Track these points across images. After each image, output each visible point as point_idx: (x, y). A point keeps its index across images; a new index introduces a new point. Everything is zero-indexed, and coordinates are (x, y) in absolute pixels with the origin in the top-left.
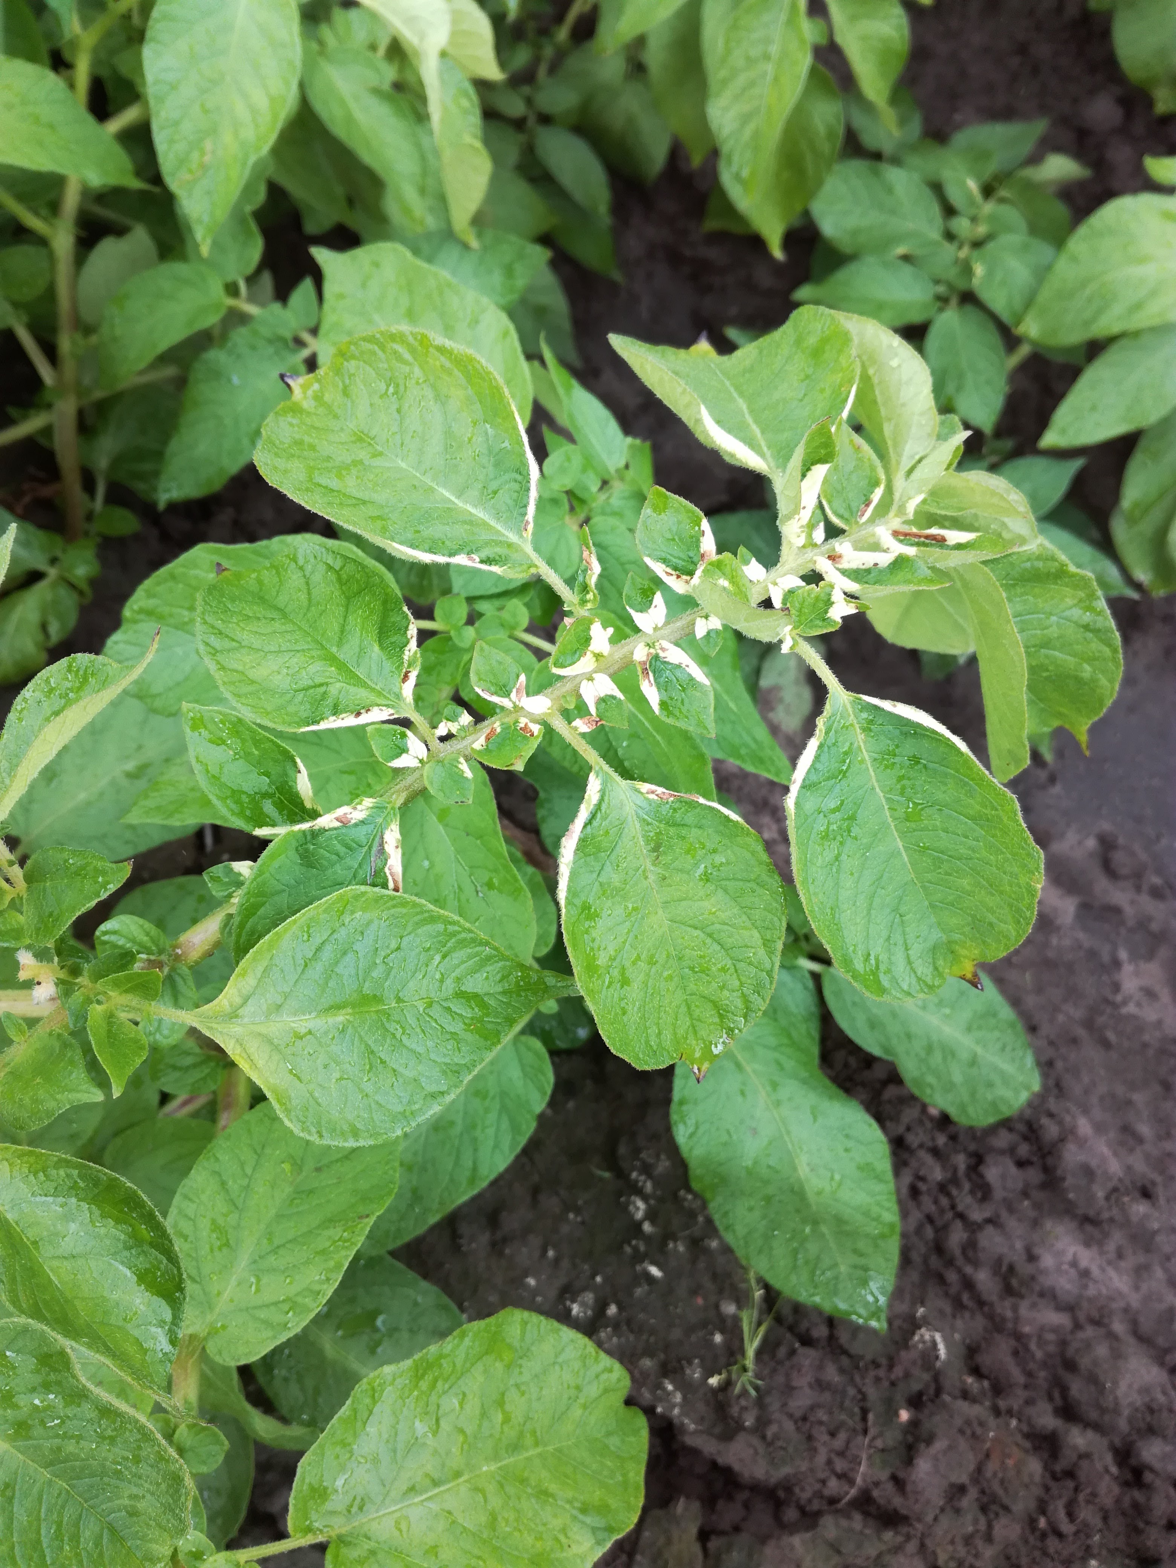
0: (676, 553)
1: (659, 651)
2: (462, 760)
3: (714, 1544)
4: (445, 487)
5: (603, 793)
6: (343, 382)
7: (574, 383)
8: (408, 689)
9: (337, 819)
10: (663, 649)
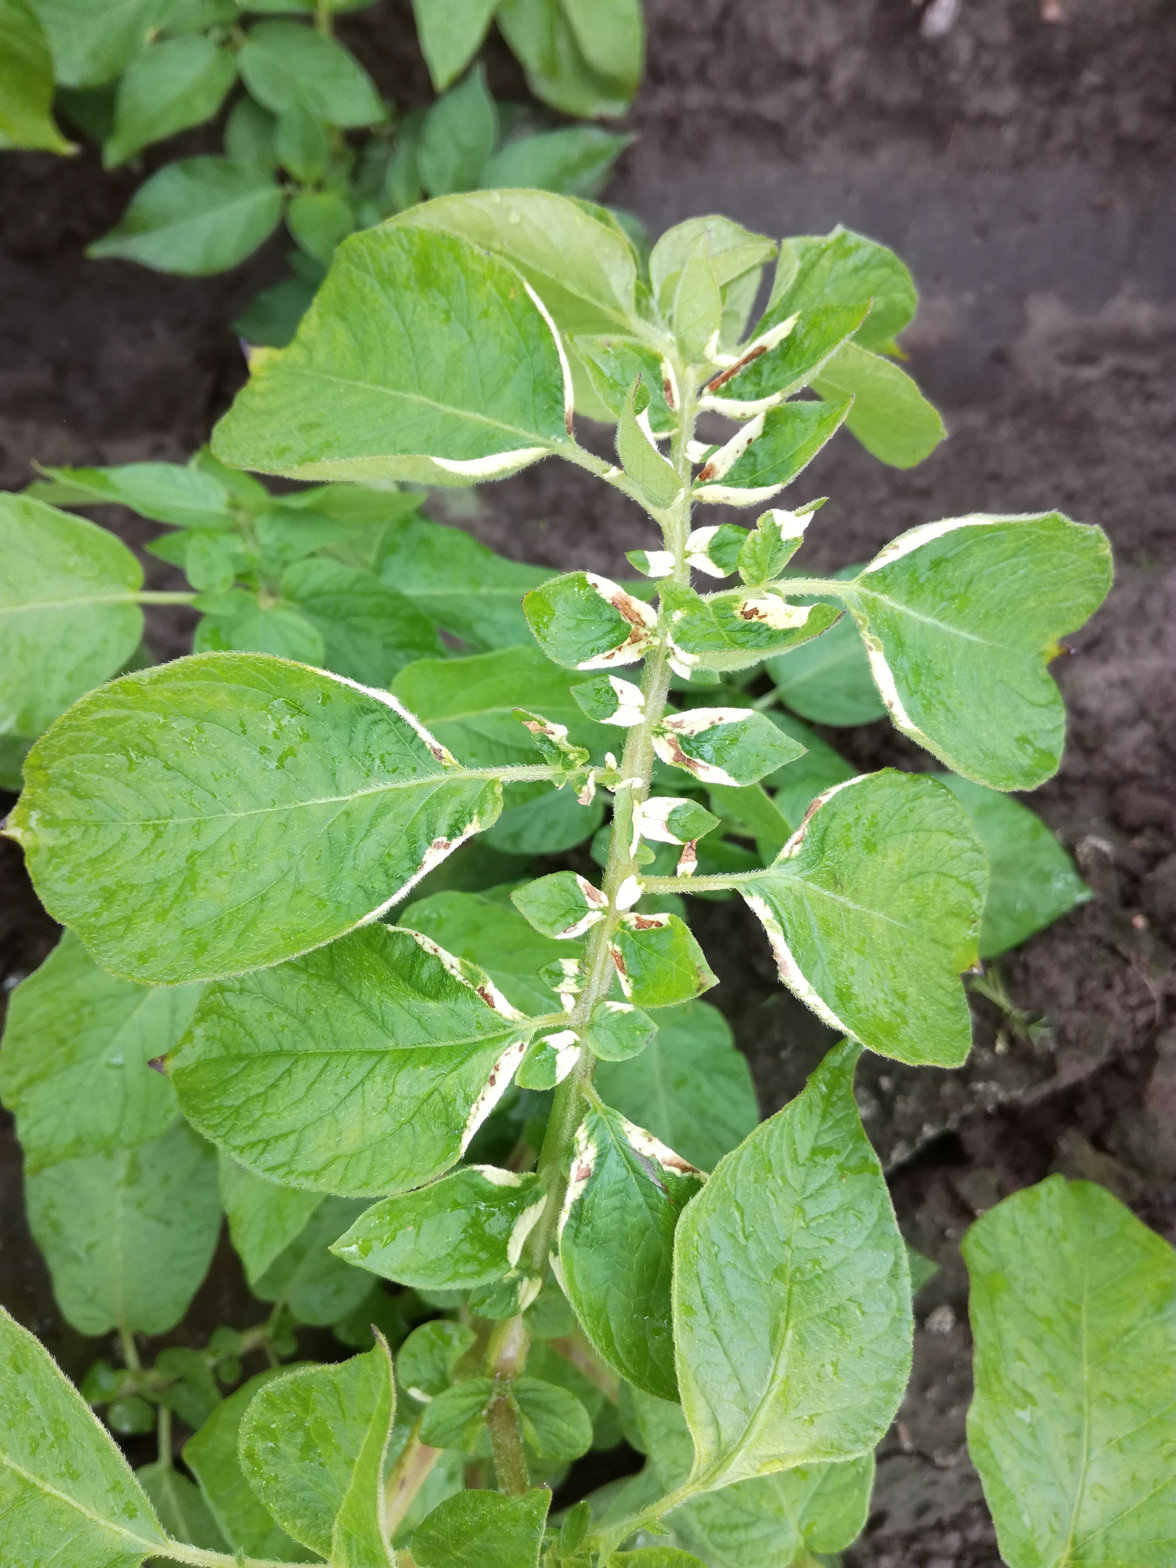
0: (599, 633)
1: (677, 730)
2: (609, 1004)
3: (1112, 1143)
4: (313, 795)
5: (769, 902)
6: (66, 788)
7: (103, 471)
8: (504, 1007)
9: (578, 1181)
10: (676, 725)
